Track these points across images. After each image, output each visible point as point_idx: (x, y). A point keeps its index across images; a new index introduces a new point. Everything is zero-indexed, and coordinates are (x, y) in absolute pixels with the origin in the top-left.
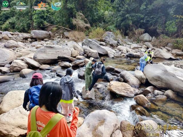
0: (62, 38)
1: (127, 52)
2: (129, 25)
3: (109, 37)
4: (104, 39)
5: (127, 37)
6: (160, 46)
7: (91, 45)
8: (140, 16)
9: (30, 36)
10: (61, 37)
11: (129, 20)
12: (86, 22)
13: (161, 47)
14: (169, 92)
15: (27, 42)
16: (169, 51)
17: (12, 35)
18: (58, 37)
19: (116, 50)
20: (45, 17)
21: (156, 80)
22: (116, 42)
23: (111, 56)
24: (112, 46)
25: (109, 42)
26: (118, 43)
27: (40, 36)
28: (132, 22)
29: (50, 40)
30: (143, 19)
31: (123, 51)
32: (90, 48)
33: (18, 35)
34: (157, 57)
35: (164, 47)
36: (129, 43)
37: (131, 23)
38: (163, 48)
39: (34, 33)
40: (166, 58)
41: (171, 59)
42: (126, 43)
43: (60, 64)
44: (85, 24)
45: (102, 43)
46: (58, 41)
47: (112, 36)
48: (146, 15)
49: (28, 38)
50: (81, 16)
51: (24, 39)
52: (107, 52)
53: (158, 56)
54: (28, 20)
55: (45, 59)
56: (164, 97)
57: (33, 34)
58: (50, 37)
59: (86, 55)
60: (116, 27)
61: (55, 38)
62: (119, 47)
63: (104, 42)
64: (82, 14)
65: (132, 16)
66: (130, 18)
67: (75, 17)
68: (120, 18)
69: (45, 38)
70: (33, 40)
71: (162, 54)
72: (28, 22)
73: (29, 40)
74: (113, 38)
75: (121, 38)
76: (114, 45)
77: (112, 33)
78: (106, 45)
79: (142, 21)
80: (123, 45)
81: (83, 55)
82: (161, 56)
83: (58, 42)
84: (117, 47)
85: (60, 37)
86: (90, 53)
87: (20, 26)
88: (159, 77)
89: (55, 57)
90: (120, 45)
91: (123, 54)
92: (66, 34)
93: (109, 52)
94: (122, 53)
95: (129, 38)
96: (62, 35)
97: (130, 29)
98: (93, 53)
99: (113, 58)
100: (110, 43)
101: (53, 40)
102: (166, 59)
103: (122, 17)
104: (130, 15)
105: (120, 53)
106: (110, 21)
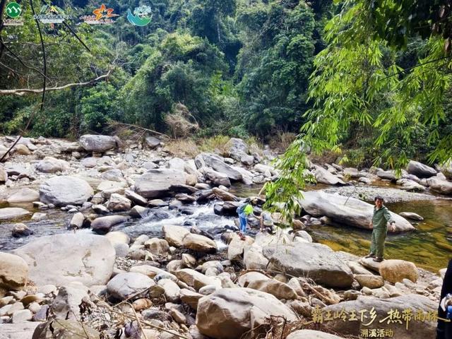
0: (142, 149)
1: (272, 175)
2: (270, 126)
3: (237, 148)
4: (230, 152)
5: (267, 146)
6: (325, 161)
7: (215, 166)
8: (287, 112)
9: (77, 147)
10: (140, 146)
11: (269, 117)
12: (192, 121)
13: (326, 164)
14: (324, 218)
15: (69, 158)
16: (340, 171)
17: (35, 144)
18: (132, 146)
19: (253, 171)
20: (106, 108)
21: (312, 208)
22: (251, 158)
23: (249, 182)
24: (245, 164)
25: (240, 158)
26: (255, 159)
27: (100, 147)
28: (274, 121)
29: (119, 155)
30: (293, 115)
31: (264, 173)
32: (215, 170)
33: (48, 144)
34: (318, 183)
35: (330, 164)
36: (273, 158)
37: (273, 123)
38: (329, 166)
39: (88, 140)
40: (331, 183)
41: (338, 185)
42: (267, 159)
43: (178, 197)
44: (190, 124)
45: (228, 159)
46: (135, 156)
47: (241, 146)
48: (297, 109)
49: (74, 150)
50: (182, 109)
51: (63, 152)
52: (241, 176)
53: (321, 180)
54: (65, 113)
55: (150, 192)
56: (319, 223)
57: (87, 144)
58: (116, 148)
59: (210, 182)
60: (246, 127)
61: (127, 149)
62: (258, 166)
63: (230, 157)
64: (183, 106)
65: (274, 111)
66: (271, 114)
67: (172, 112)
68: (253, 115)
69: (108, 150)
70: (83, 154)
71: (326, 178)
72: (64, 117)
73: (76, 154)
74: (244, 150)
75: (257, 149)
76: (249, 163)
77: (240, 140)
78: (235, 163)
79: (291, 119)
80: (264, 163)
81: (205, 182)
82: (324, 181)
83: (135, 158)
84: (254, 166)
85: (137, 147)
86: (216, 178)
87: (46, 124)
88: (314, 205)
89: (165, 187)
90: (259, 163)
91: (266, 179)
92: (152, 141)
93: (244, 176)
94: (265, 177)
95: (272, 148)
96: (142, 144)
97: (272, 133)
98: (222, 178)
99: (252, 185)
100: (243, 160)
101: (124, 153)
102: (331, 185)
103: (258, 113)
104: (271, 110)
105: (262, 177)
106: (233, 118)
